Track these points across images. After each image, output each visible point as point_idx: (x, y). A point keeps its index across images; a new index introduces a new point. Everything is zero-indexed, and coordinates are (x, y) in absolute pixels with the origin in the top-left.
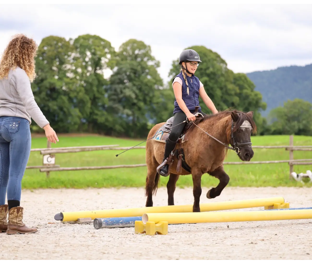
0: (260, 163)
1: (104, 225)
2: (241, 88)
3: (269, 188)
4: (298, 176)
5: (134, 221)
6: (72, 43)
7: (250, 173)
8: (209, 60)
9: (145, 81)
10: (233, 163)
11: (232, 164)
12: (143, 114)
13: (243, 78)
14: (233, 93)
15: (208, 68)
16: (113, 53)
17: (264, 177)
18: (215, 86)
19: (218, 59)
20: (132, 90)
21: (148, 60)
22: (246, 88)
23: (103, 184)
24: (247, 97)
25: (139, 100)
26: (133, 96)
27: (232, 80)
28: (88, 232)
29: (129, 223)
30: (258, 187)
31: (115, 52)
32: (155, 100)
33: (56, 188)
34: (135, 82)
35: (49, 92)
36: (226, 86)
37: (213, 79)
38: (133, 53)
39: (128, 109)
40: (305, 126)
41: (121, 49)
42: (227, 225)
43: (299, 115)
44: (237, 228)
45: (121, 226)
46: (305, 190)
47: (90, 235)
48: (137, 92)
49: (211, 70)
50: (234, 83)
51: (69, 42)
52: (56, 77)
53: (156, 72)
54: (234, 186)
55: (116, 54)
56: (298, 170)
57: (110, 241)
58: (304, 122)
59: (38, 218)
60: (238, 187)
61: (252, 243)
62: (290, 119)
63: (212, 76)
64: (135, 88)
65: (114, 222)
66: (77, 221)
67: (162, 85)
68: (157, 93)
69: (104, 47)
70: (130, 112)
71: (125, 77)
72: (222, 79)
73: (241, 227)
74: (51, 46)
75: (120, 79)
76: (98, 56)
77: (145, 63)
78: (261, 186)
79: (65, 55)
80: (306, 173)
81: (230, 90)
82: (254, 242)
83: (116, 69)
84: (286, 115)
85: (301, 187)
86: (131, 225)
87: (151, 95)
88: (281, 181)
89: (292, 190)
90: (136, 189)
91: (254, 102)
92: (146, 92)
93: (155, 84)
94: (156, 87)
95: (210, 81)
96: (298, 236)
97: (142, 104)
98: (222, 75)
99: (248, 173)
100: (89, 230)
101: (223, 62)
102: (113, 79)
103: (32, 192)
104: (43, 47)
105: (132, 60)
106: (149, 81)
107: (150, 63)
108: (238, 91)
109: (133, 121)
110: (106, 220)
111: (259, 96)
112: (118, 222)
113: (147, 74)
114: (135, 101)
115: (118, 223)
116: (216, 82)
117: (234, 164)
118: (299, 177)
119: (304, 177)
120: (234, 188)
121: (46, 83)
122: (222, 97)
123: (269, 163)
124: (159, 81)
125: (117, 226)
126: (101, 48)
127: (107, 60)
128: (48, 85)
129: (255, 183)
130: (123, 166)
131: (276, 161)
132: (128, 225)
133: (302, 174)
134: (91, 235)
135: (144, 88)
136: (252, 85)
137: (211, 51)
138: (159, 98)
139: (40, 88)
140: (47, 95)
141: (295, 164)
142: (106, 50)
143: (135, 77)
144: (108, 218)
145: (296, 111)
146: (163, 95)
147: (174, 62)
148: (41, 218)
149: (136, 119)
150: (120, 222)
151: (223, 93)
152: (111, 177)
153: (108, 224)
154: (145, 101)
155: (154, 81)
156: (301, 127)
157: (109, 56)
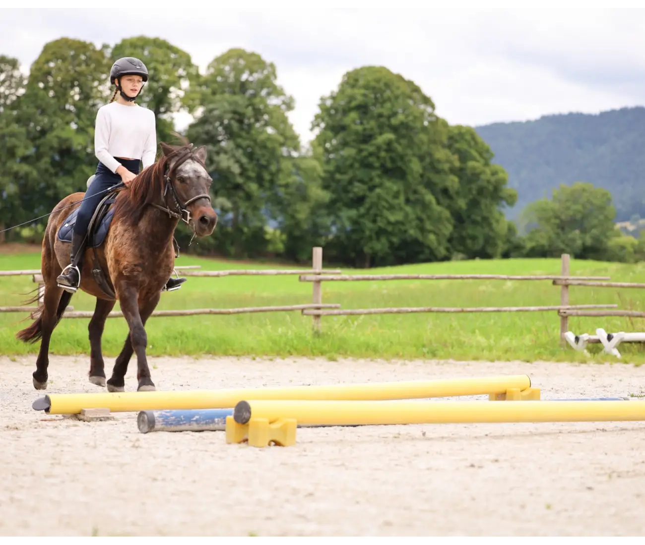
0: (498, 311)
1: (158, 426)
2: (464, 157)
3: (517, 362)
4: (577, 339)
5: (225, 418)
6: (108, 53)
7: (477, 331)
8: (397, 97)
9: (262, 137)
10: (442, 309)
11: (438, 312)
12: (256, 209)
13: (468, 137)
14: (446, 166)
15: (395, 114)
16: (195, 78)
17: (506, 341)
18: (409, 152)
19: (415, 95)
20: (233, 156)
21: (269, 94)
22: (474, 159)
23: (166, 349)
24: (476, 176)
25: (249, 178)
26: (236, 169)
27: (445, 140)
28: (124, 438)
29: (213, 422)
30: (492, 361)
31: (198, 76)
32: (282, 180)
33: (66, 354)
34: (239, 140)
35: (57, 158)
36: (430, 155)
37: (404, 137)
38: (237, 78)
39: (223, 196)
40: (596, 239)
41: (212, 70)
42: (422, 431)
43: (584, 217)
44: (443, 438)
45: (196, 427)
46: (592, 368)
47: (129, 445)
48: (244, 160)
49: (401, 117)
50: (450, 147)
51: (101, 53)
52: (73, 126)
53: (284, 120)
54: (441, 358)
55: (202, 80)
56: (579, 327)
57: (169, 457)
58: (594, 231)
59: (21, 410)
60: (451, 361)
61: (472, 466)
62: (564, 226)
63: (403, 132)
64: (239, 153)
65: (181, 419)
66: (80, 413)
67: (296, 148)
68: (286, 165)
69: (176, 65)
70: (228, 204)
71: (220, 129)
72: (423, 137)
73: (450, 435)
74: (64, 59)
75: (207, 133)
76: (161, 83)
77: (263, 100)
78: (499, 359)
79: (94, 80)
80: (595, 334)
81: (439, 161)
82: (476, 464)
83: (200, 112)
84: (557, 217)
85: (584, 362)
86: (216, 426)
87: (273, 168)
88: (542, 350)
89: (565, 367)
90: (234, 359)
91: (491, 188)
92: (263, 162)
93: (282, 145)
94: (284, 151)
95: (397, 141)
96: (571, 455)
97: (253, 187)
98: (424, 129)
99: (474, 332)
100: (127, 435)
101: (427, 101)
102: (194, 131)
103: (14, 360)
104: (47, 62)
105: (234, 93)
106: (269, 138)
107: (273, 101)
108: (457, 164)
109: (235, 221)
110: (165, 415)
111: (501, 175)
112: (189, 419)
113: (267, 124)
114: (240, 180)
115: (190, 421)
116: (411, 144)
117: (444, 312)
118: (581, 342)
119: (589, 341)
120: (442, 361)
121: (52, 138)
122: (422, 176)
123: (518, 311)
124: (292, 140)
125: (187, 427)
126: (170, 66)
127: (182, 94)
128: (55, 143)
129: (486, 353)
130: (207, 310)
131: (532, 308)
132: (211, 427)
133: (585, 337)
134: (131, 444)
135: (258, 151)
136: (487, 151)
137: (400, 78)
138: (290, 174)
139: (37, 147)
140: (54, 163)
141: (571, 315)
142: (181, 72)
143: (242, 129)
144: (168, 411)
145: (579, 207)
146: (297, 167)
147: (323, 99)
148: (27, 410)
149: (240, 218)
150: (195, 419)
151: (424, 168)
152: (182, 334)
153: (167, 423)
154: (260, 180)
155: (281, 139)
156: (589, 241)
157: (185, 84)
